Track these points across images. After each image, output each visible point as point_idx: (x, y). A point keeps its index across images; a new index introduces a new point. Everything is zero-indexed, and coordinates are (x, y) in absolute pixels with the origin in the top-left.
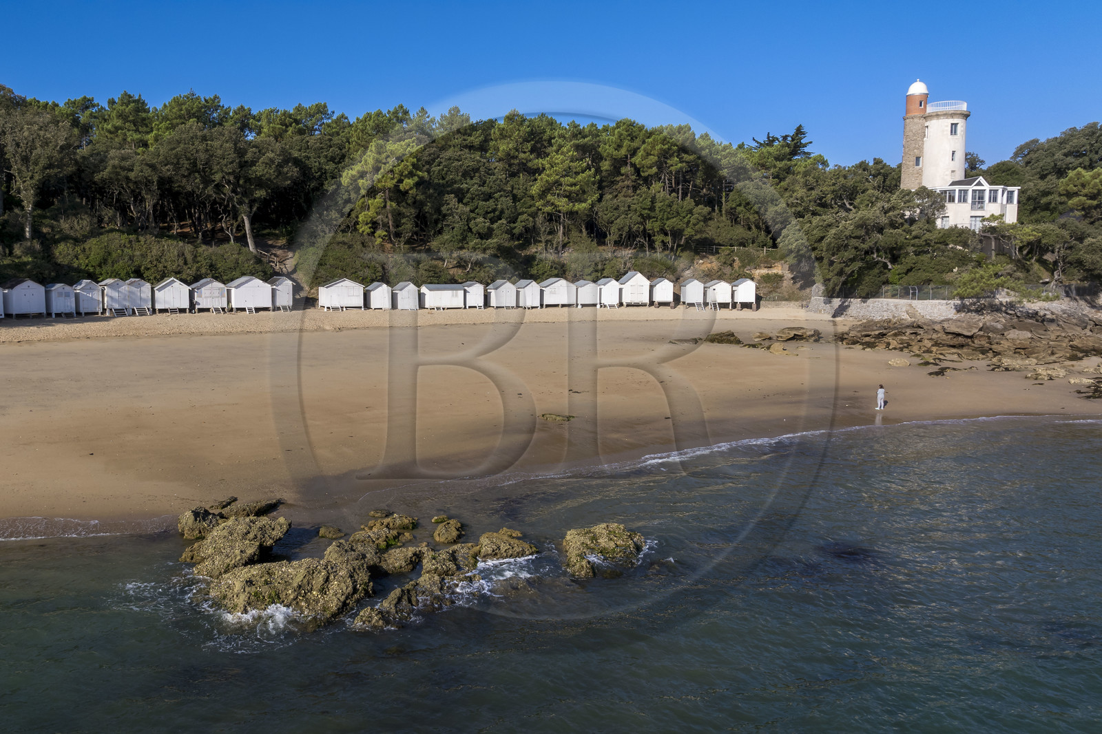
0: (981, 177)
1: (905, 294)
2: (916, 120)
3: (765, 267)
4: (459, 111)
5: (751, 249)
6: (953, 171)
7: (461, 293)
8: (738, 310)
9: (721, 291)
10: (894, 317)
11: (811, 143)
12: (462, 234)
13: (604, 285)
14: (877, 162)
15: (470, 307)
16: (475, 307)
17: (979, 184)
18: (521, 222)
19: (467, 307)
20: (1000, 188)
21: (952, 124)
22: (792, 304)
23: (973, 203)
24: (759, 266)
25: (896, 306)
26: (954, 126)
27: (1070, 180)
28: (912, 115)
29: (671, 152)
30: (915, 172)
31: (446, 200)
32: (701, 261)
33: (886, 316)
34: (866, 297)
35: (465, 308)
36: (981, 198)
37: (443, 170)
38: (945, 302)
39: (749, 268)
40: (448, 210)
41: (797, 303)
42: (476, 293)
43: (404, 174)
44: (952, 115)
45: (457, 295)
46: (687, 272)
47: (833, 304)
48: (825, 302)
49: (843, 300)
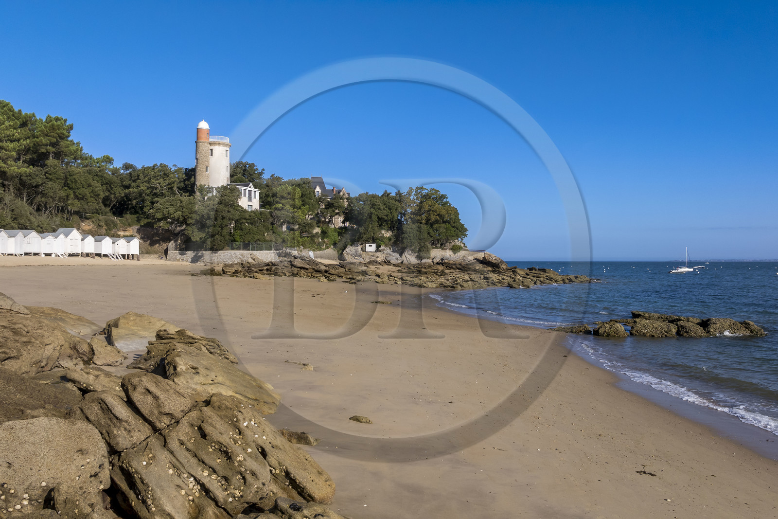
2: (206, 144)
6: (227, 178)
10: (244, 261)
13: (57, 237)
17: (250, 187)
20: (257, 190)
21: (225, 150)
22: (152, 256)
23: (248, 197)
28: (204, 140)
32: (83, 224)
36: (251, 194)
38: (272, 251)
41: (154, 255)
44: (225, 145)
47: (188, 255)
48: (180, 254)
49: (195, 252)
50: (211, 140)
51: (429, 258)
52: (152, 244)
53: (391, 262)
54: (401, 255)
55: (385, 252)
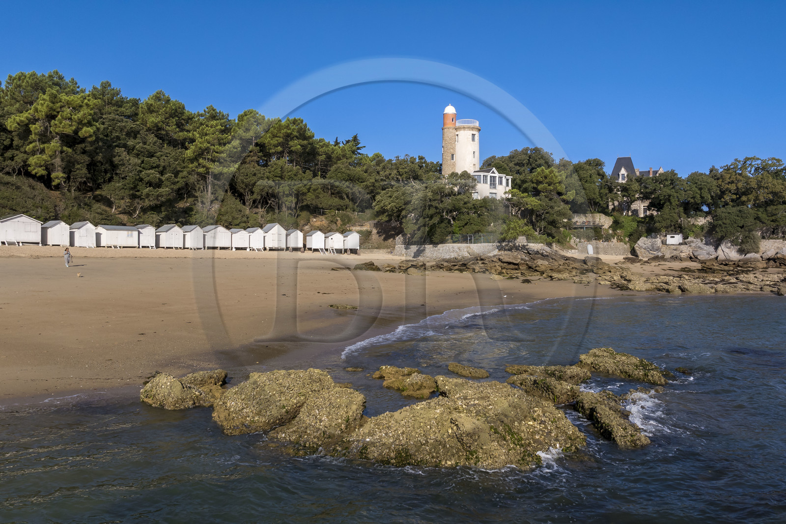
0: (494, 168)
1: (465, 240)
2: (451, 130)
3: (359, 225)
4: (110, 85)
5: (349, 213)
6: (474, 165)
7: (135, 233)
8: (348, 254)
9: (337, 241)
10: (459, 255)
11: (364, 147)
12: (134, 183)
13: (253, 232)
14: (421, 158)
15: (143, 247)
16: (148, 247)
17: (493, 172)
18: (182, 178)
19: (141, 247)
20: (503, 175)
21: (472, 134)
22: (381, 251)
23: (491, 184)
24: (355, 224)
25: (459, 249)
26: (474, 135)
27: (538, 174)
28: (449, 126)
29: (292, 136)
30: (452, 164)
31: (118, 153)
32: (315, 220)
33: (453, 255)
34: (435, 244)
35: (139, 247)
36: (494, 181)
37: (108, 128)
38: (491, 244)
39: (348, 225)
40: (120, 161)
41: (384, 250)
42: (148, 234)
43: (83, 122)
44: (473, 129)
45: (132, 236)
46: (307, 227)
47: (412, 249)
48: (405, 249)
49: (419, 246)
50: (458, 124)
51: (757, 252)
52: (385, 239)
53: (698, 257)
54: (716, 249)
55: (693, 245)
